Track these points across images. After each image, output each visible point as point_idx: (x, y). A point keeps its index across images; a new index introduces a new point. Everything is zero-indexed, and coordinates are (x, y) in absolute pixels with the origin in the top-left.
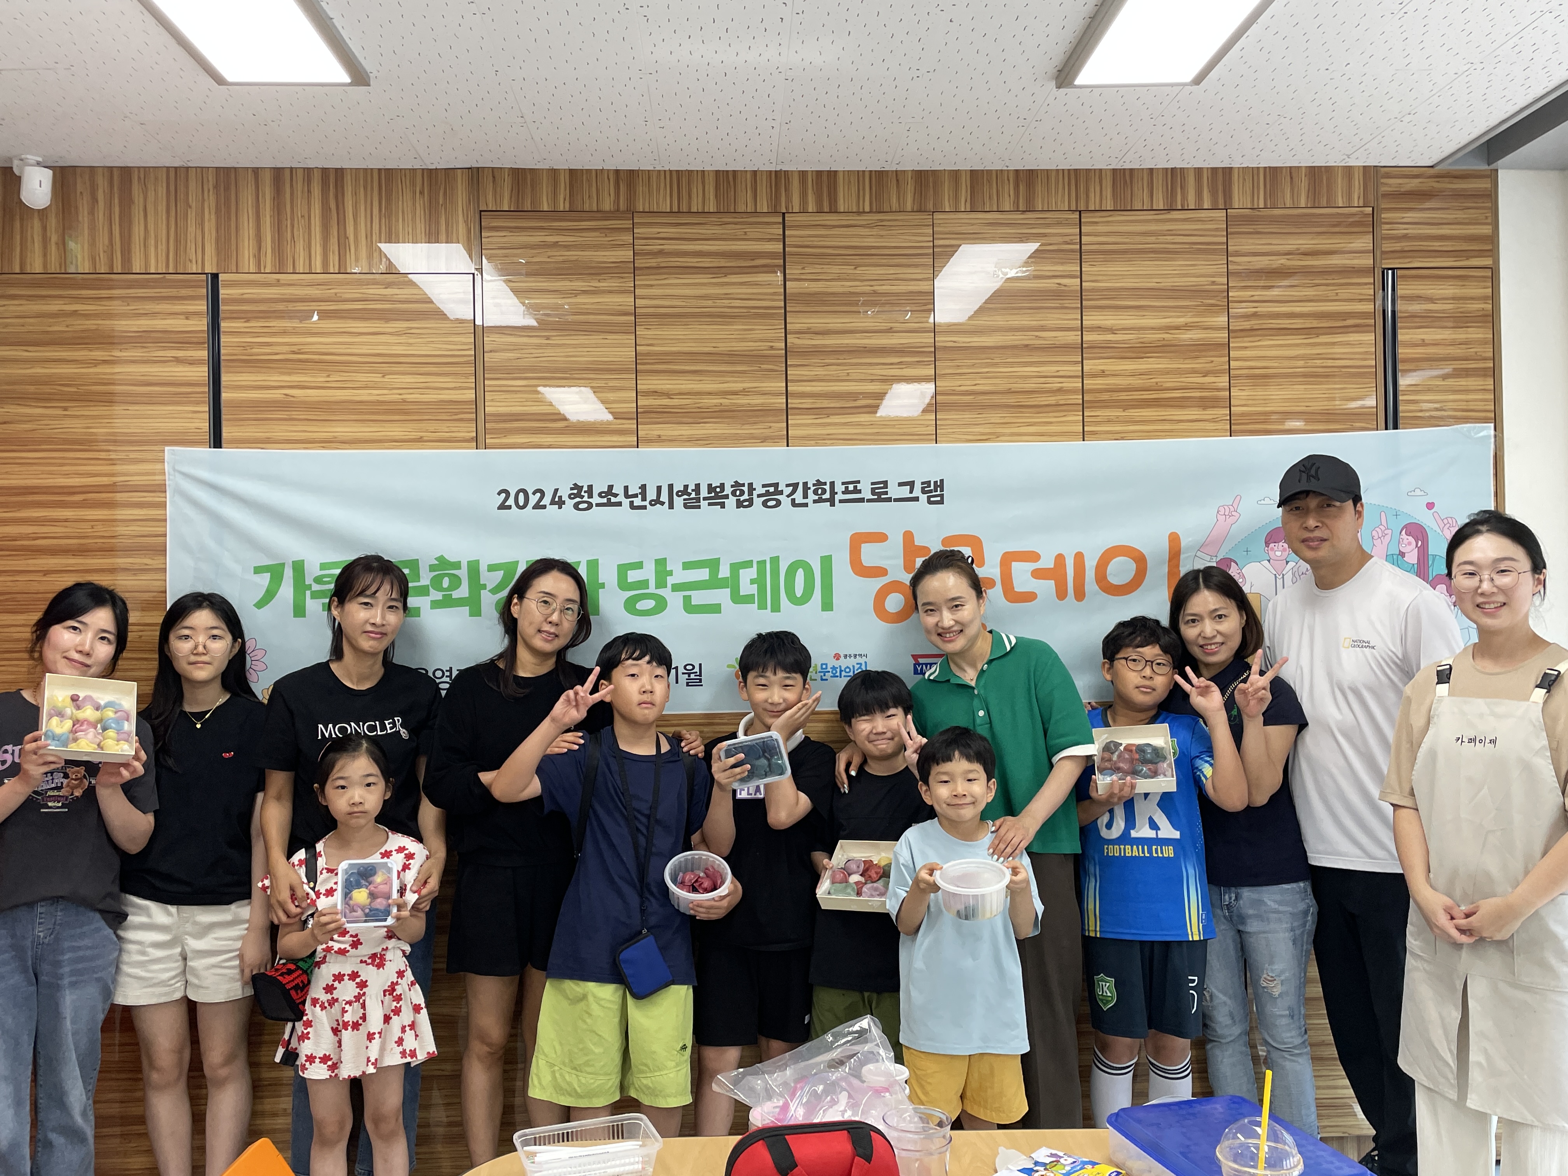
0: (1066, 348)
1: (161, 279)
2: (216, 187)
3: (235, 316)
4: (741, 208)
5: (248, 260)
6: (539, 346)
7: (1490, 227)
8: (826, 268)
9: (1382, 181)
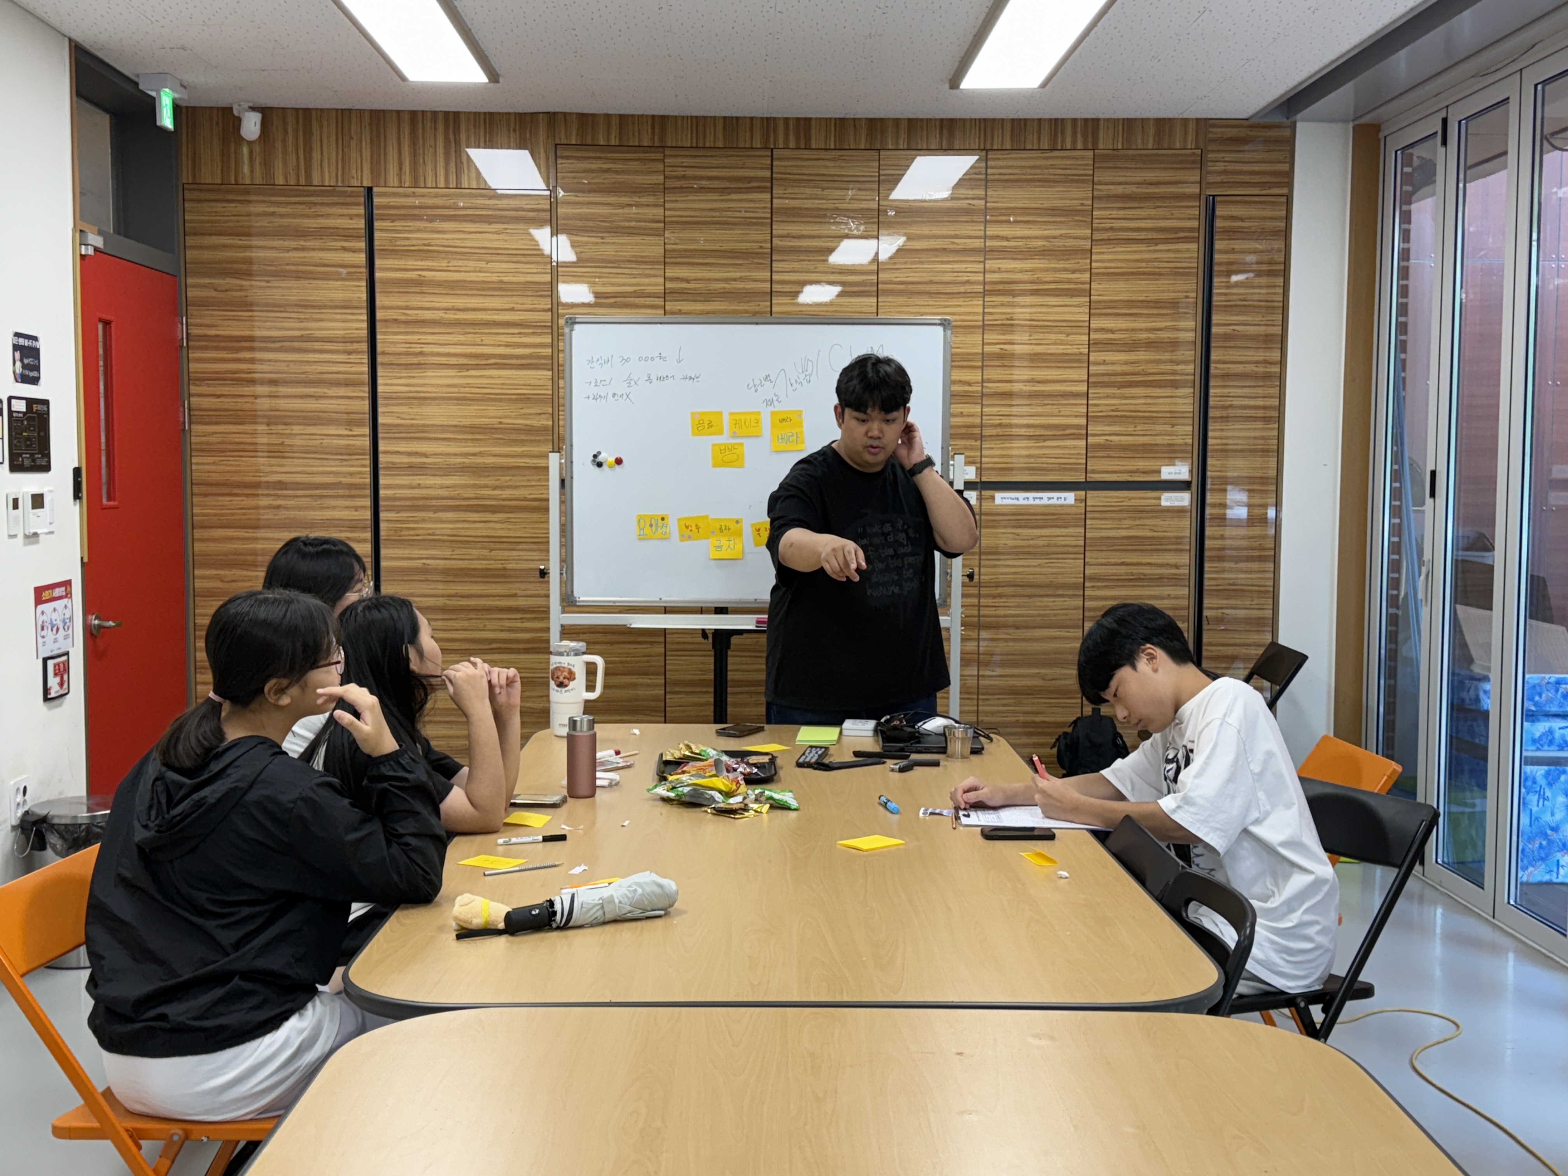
0: (974, 251)
1: (331, 191)
2: (370, 124)
3: (383, 218)
4: (741, 145)
5: (393, 179)
6: (597, 243)
7: (1287, 165)
8: (802, 190)
9: (1211, 129)
